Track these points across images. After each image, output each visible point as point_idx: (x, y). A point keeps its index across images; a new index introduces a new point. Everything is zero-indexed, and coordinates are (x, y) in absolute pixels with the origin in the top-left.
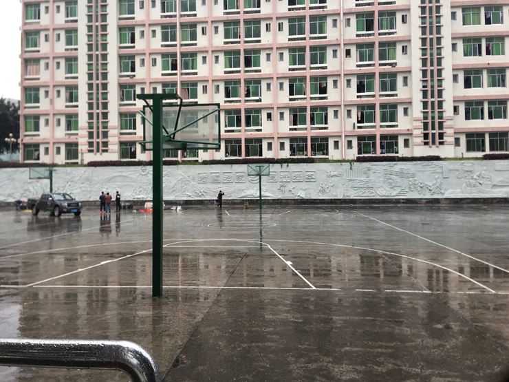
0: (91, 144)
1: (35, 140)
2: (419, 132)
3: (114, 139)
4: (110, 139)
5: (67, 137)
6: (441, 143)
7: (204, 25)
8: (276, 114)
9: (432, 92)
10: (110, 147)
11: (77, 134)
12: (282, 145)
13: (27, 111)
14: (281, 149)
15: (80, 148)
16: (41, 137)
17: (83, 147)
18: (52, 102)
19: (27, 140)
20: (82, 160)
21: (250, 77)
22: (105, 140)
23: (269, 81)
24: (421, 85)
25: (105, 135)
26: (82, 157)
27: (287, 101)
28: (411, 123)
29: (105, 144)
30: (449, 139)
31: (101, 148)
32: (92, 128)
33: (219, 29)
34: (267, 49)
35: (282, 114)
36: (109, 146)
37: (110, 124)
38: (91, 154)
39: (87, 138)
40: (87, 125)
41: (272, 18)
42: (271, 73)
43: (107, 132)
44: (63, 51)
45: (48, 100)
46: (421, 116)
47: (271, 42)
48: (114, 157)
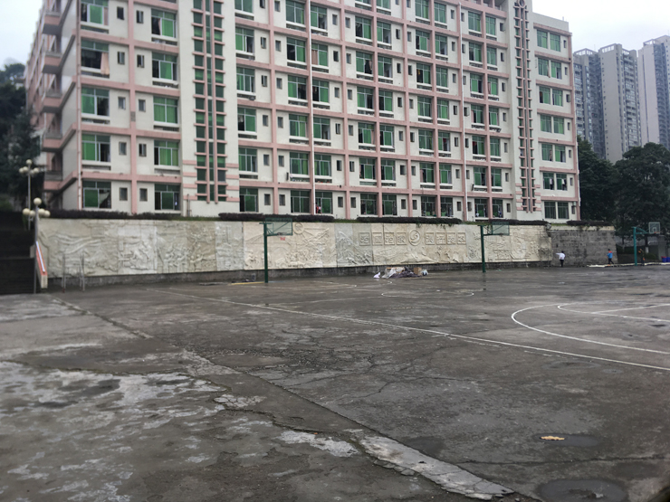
0: (201, 188)
1: (103, 174)
2: (519, 198)
3: (234, 183)
4: (229, 183)
5: (159, 174)
6: (534, 209)
7: (335, 49)
8: (409, 168)
10: (229, 194)
11: (179, 172)
14: (414, 208)
15: (185, 192)
16: (114, 171)
17: (189, 191)
18: (132, 116)
19: (90, 174)
20: (188, 211)
22: (221, 183)
25: (222, 175)
26: (188, 206)
28: (513, 189)
29: (222, 189)
31: (217, 195)
32: (203, 164)
33: (351, 58)
35: (413, 168)
36: (227, 192)
37: (228, 161)
38: (202, 203)
39: (196, 179)
40: (195, 159)
43: (224, 171)
44: (148, 41)
45: (124, 113)
46: (520, 182)
48: (234, 208)
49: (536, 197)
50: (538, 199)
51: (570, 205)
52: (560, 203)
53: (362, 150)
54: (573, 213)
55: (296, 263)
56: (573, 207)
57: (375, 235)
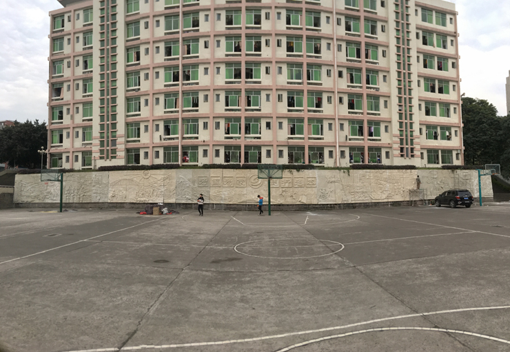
0: (102, 152)
1: (59, 150)
2: (397, 146)
3: (121, 147)
4: (118, 146)
5: (83, 146)
6: (412, 156)
7: (206, 39)
8: (274, 124)
9: (405, 115)
11: (91, 144)
12: (281, 152)
13: (54, 126)
14: (280, 157)
15: (93, 155)
16: (64, 148)
17: (96, 155)
18: (72, 117)
19: (53, 150)
20: (95, 166)
21: (250, 88)
22: (113, 148)
23: (268, 92)
24: (398, 108)
25: (114, 143)
26: (95, 163)
27: (286, 112)
28: (391, 139)
29: (114, 151)
30: (417, 153)
31: (110, 155)
32: (103, 137)
33: (221, 43)
34: (267, 62)
35: (281, 124)
36: (117, 153)
37: (118, 133)
38: (102, 160)
39: (99, 147)
40: (99, 135)
41: (271, 35)
42: (271, 84)
43: (116, 140)
44: (81, 74)
45: (69, 116)
46: (398, 133)
47: (270, 56)
48: (121, 162)
49: (415, 146)
50: (417, 147)
51: (454, 153)
52: (444, 151)
53: (228, 112)
54: (457, 158)
55: (142, 199)
56: (457, 154)
57: (213, 179)
